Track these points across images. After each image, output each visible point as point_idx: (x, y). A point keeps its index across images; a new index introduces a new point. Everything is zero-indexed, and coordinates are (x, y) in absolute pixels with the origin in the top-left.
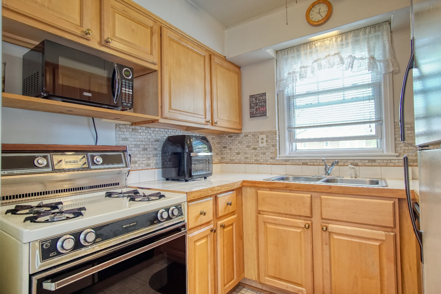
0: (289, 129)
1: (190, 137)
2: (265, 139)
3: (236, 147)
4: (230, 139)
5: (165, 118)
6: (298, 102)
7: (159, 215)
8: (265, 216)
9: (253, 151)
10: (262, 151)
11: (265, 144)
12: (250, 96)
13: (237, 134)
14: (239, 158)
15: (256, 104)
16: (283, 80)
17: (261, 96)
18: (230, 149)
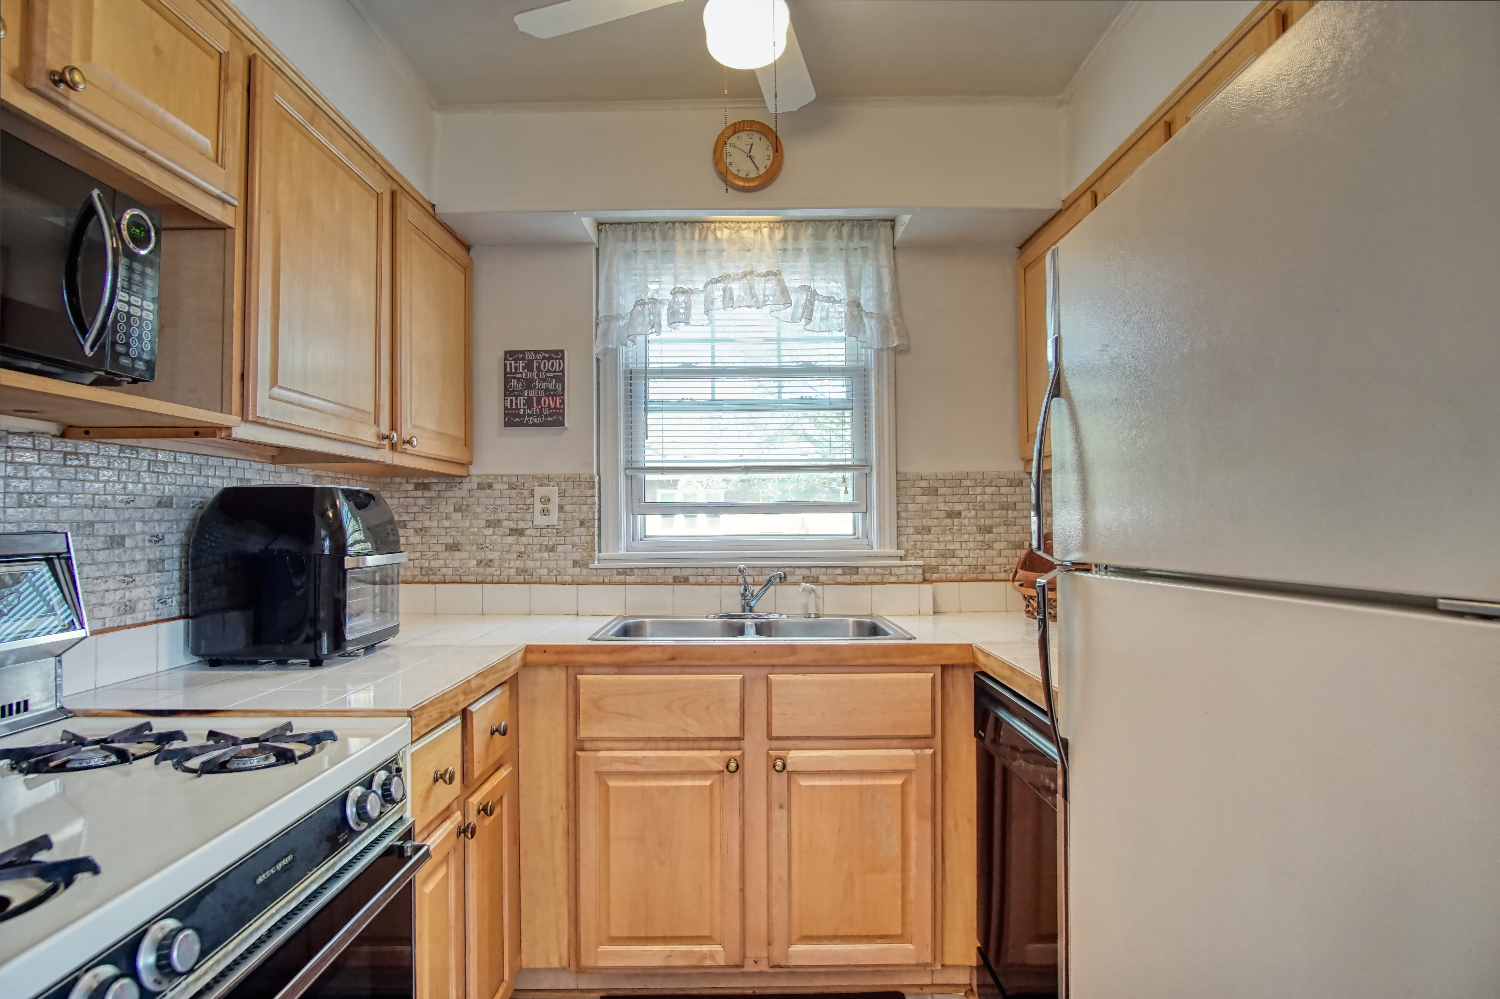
0: (628, 472)
2: (556, 501)
3: (446, 524)
4: (419, 493)
6: (657, 389)
7: (351, 810)
8: (602, 754)
9: (510, 540)
10: (545, 541)
11: (553, 518)
12: (506, 352)
13: (451, 481)
14: (456, 564)
15: (529, 384)
16: (618, 317)
17: (549, 359)
18: (422, 531)
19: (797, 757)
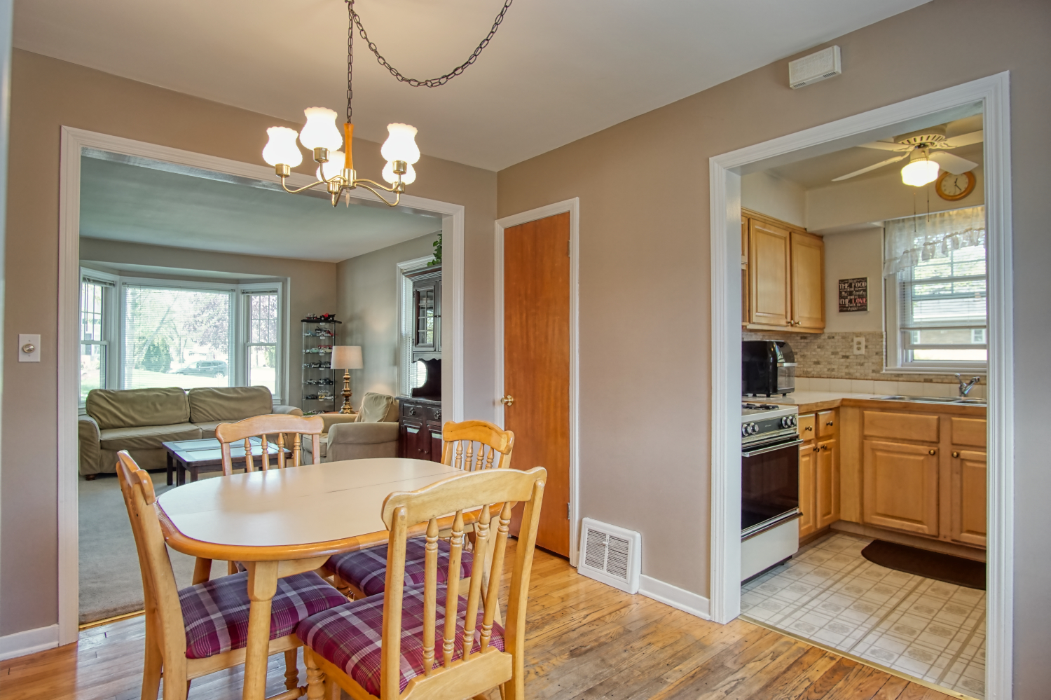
0: (902, 330)
1: (772, 343)
2: (864, 344)
3: (814, 353)
4: (803, 341)
5: (754, 323)
6: (919, 290)
7: (783, 422)
8: (874, 442)
9: (843, 360)
10: (859, 361)
11: (863, 351)
12: (840, 281)
13: (816, 336)
14: (818, 370)
15: (851, 293)
16: (896, 259)
17: (859, 282)
18: (804, 356)
19: (965, 453)
